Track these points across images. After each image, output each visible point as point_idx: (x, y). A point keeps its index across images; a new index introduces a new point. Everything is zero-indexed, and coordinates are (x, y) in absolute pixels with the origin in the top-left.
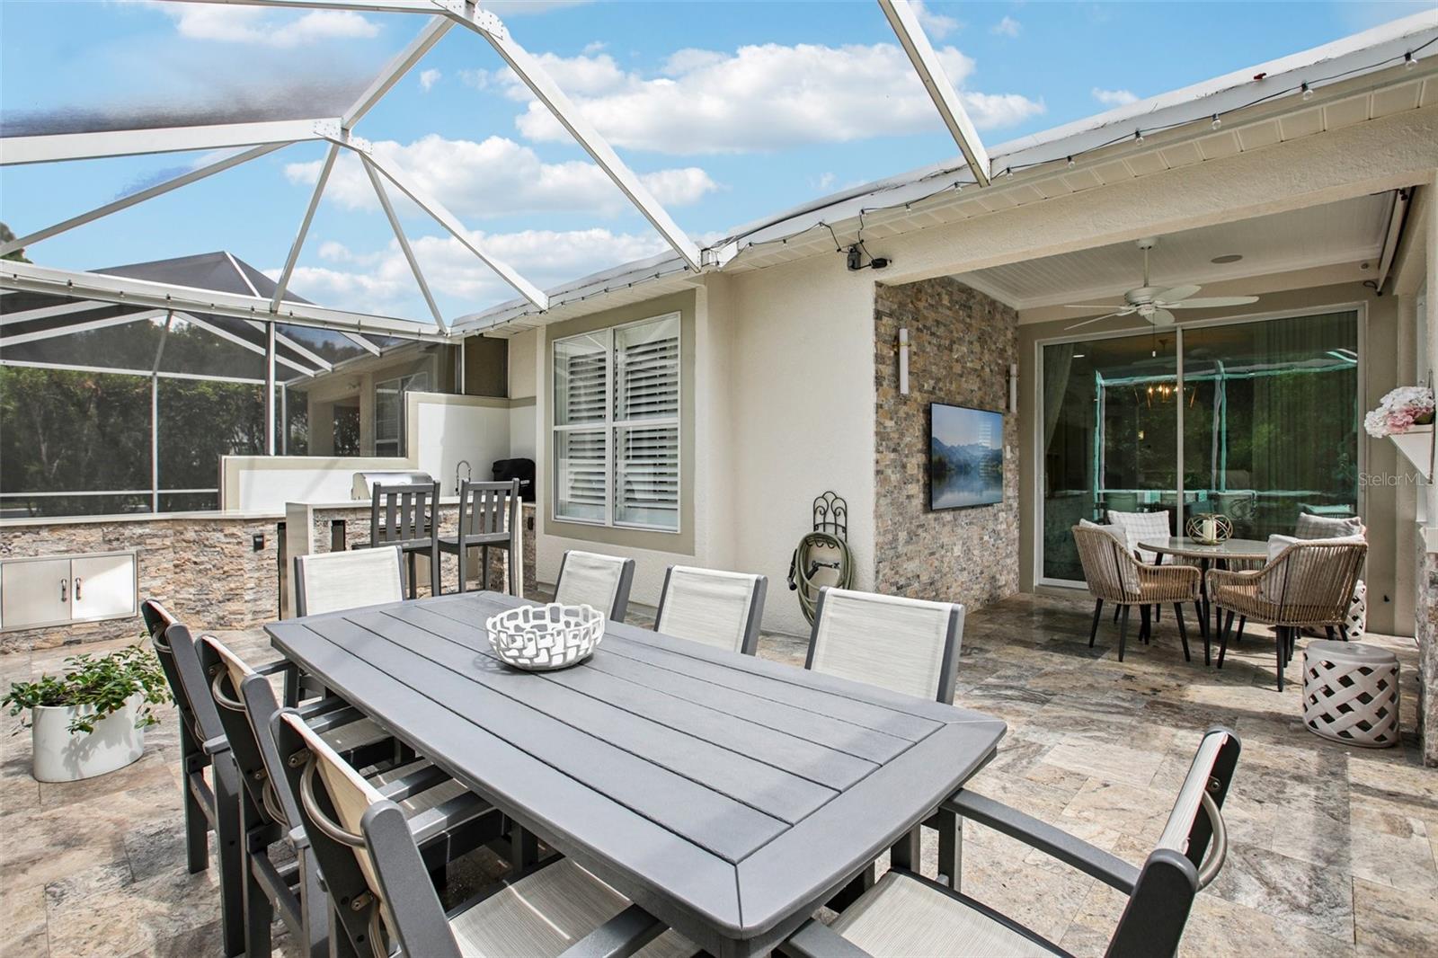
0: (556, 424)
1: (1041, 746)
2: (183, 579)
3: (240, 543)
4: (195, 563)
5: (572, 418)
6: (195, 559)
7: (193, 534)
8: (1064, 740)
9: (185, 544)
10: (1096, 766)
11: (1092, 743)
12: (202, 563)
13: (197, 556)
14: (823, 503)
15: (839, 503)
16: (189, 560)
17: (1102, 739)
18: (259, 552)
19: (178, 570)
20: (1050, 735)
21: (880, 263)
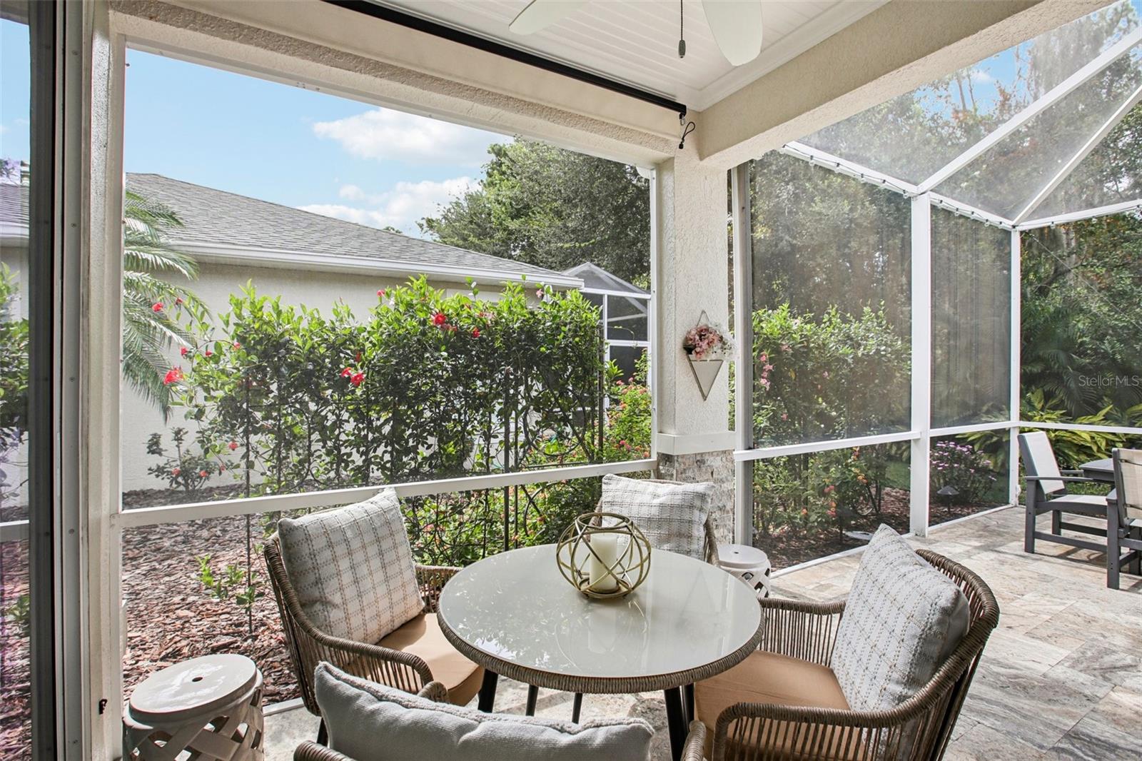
1: (1073, 667)
8: (1043, 669)
10: (1014, 641)
11: (1011, 661)
17: (999, 664)
20: (1062, 677)
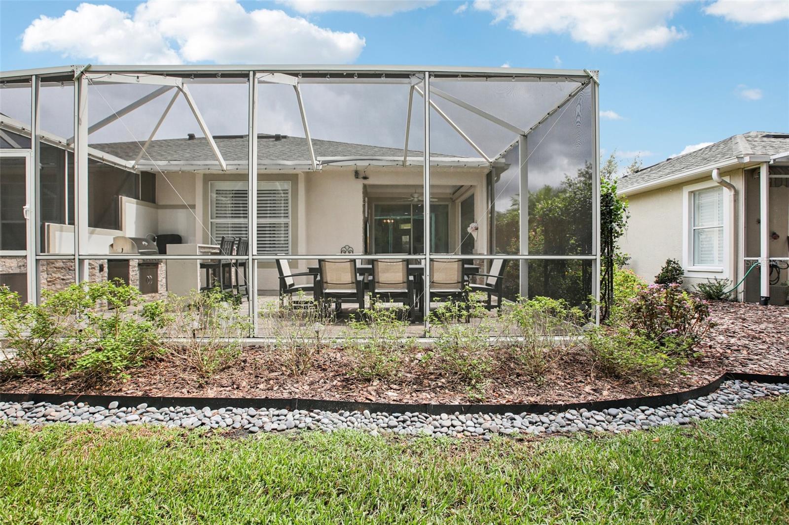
0: (211, 219)
2: (54, 289)
3: (94, 268)
4: (63, 279)
5: (217, 217)
6: (62, 277)
7: (62, 264)
9: (55, 269)
12: (68, 279)
13: (63, 276)
14: (344, 249)
15: (350, 249)
16: (59, 278)
18: (101, 273)
19: (50, 284)
21: (365, 178)
